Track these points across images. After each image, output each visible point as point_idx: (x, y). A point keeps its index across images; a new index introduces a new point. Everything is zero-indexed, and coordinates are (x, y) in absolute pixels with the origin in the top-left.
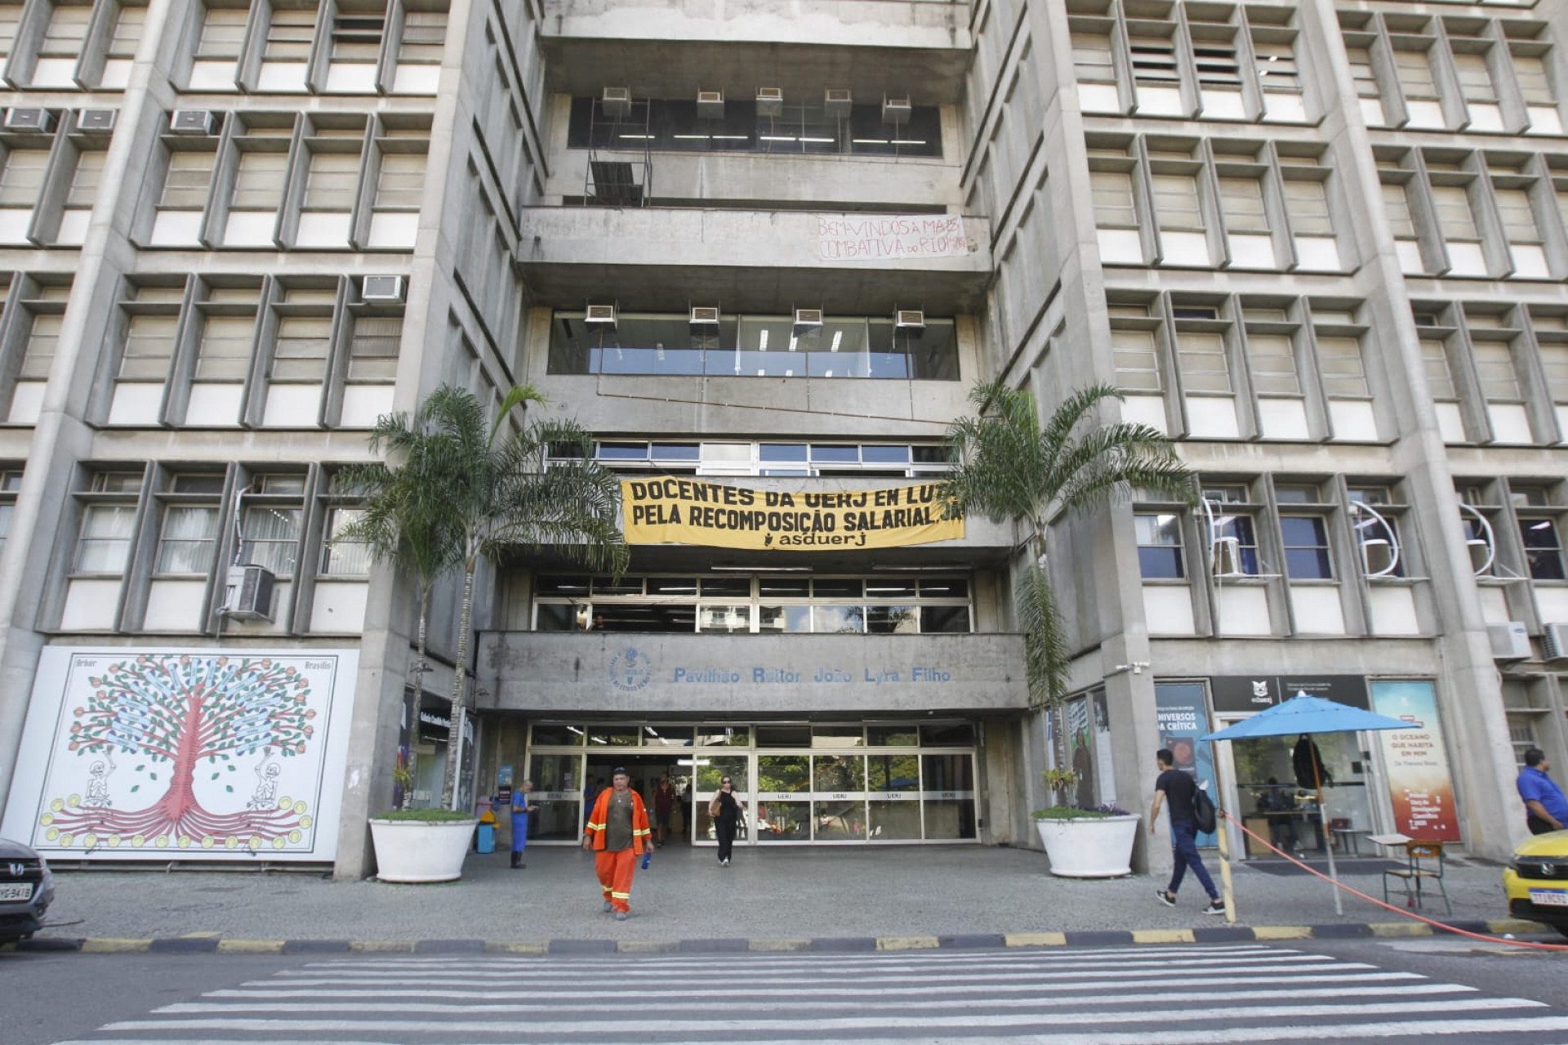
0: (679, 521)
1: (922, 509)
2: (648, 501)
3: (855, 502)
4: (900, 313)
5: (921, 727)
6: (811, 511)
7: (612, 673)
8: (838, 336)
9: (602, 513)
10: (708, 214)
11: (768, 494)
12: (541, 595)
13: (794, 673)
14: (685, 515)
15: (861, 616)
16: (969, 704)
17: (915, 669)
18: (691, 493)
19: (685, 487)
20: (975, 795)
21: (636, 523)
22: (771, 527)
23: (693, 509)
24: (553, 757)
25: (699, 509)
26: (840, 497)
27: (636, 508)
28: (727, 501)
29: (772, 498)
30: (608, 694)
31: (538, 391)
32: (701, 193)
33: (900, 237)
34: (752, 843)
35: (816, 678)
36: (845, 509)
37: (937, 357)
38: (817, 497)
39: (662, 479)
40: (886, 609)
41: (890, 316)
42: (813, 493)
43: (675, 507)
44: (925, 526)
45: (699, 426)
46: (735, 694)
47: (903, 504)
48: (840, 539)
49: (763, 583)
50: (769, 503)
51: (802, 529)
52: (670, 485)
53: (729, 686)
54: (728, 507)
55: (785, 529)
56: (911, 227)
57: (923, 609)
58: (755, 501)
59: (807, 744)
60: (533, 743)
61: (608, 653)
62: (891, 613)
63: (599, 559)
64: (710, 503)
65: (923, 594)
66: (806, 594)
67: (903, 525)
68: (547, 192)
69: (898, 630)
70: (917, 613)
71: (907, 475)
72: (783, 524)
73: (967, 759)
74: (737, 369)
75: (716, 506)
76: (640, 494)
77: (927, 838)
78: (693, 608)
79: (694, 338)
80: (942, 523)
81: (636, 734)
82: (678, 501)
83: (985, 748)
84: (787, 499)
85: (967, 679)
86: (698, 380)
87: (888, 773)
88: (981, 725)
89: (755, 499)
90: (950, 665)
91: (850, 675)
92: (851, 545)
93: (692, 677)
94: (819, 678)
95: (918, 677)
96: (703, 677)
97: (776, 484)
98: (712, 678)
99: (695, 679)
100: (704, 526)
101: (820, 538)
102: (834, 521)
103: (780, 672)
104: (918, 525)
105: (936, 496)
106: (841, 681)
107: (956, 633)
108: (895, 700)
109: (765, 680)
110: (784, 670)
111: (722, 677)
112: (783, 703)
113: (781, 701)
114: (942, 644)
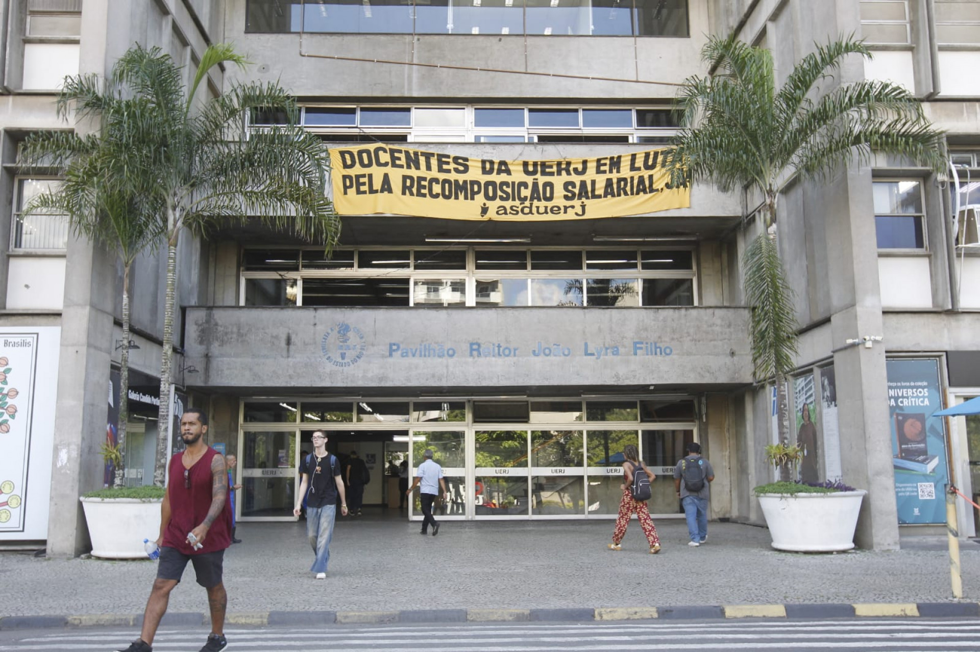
0: (390, 191)
1: (646, 177)
2: (358, 170)
3: (576, 170)
5: (642, 402)
6: (529, 180)
9: (310, 182)
11: (484, 162)
12: (248, 269)
13: (512, 347)
14: (396, 184)
15: (581, 290)
16: (691, 379)
17: (636, 343)
18: (403, 161)
19: (396, 155)
21: (345, 193)
22: (487, 197)
23: (405, 178)
24: (266, 433)
25: (411, 178)
26: (559, 164)
27: (345, 177)
28: (441, 170)
29: (488, 166)
30: (321, 370)
31: (236, 52)
34: (470, 518)
35: (534, 351)
36: (565, 177)
37: (665, 12)
38: (535, 165)
39: (372, 147)
40: (607, 282)
42: (531, 160)
43: (386, 176)
44: (649, 195)
45: (410, 89)
46: (451, 369)
47: (626, 172)
48: (559, 208)
49: (479, 256)
50: (485, 172)
51: (520, 198)
52: (381, 153)
53: (444, 361)
54: (442, 176)
55: (502, 198)
57: (645, 282)
59: (525, 419)
60: (246, 420)
61: (319, 327)
62: (613, 286)
63: (308, 229)
64: (423, 172)
65: (645, 267)
66: (524, 267)
67: (626, 194)
69: (619, 304)
70: (639, 286)
71: (630, 141)
72: (499, 193)
73: (688, 434)
74: (450, 26)
75: (429, 175)
76: (349, 162)
78: (407, 281)
80: (667, 191)
81: (351, 410)
82: (389, 170)
83: (707, 423)
84: (504, 167)
85: (690, 354)
86: (408, 39)
87: (606, 449)
88: (704, 400)
89: (470, 168)
90: (673, 339)
91: (569, 349)
92: (571, 216)
93: (406, 353)
94: (537, 352)
95: (639, 351)
96: (418, 352)
97: (492, 151)
98: (427, 353)
99: (410, 354)
100: (417, 196)
101: (538, 208)
102: (553, 189)
103: (497, 346)
104: (642, 194)
105: (661, 163)
106: (560, 356)
107: (680, 306)
108: (615, 375)
109: (482, 355)
110: (501, 345)
111: (438, 352)
112: (500, 378)
113: (498, 376)
114: (664, 318)
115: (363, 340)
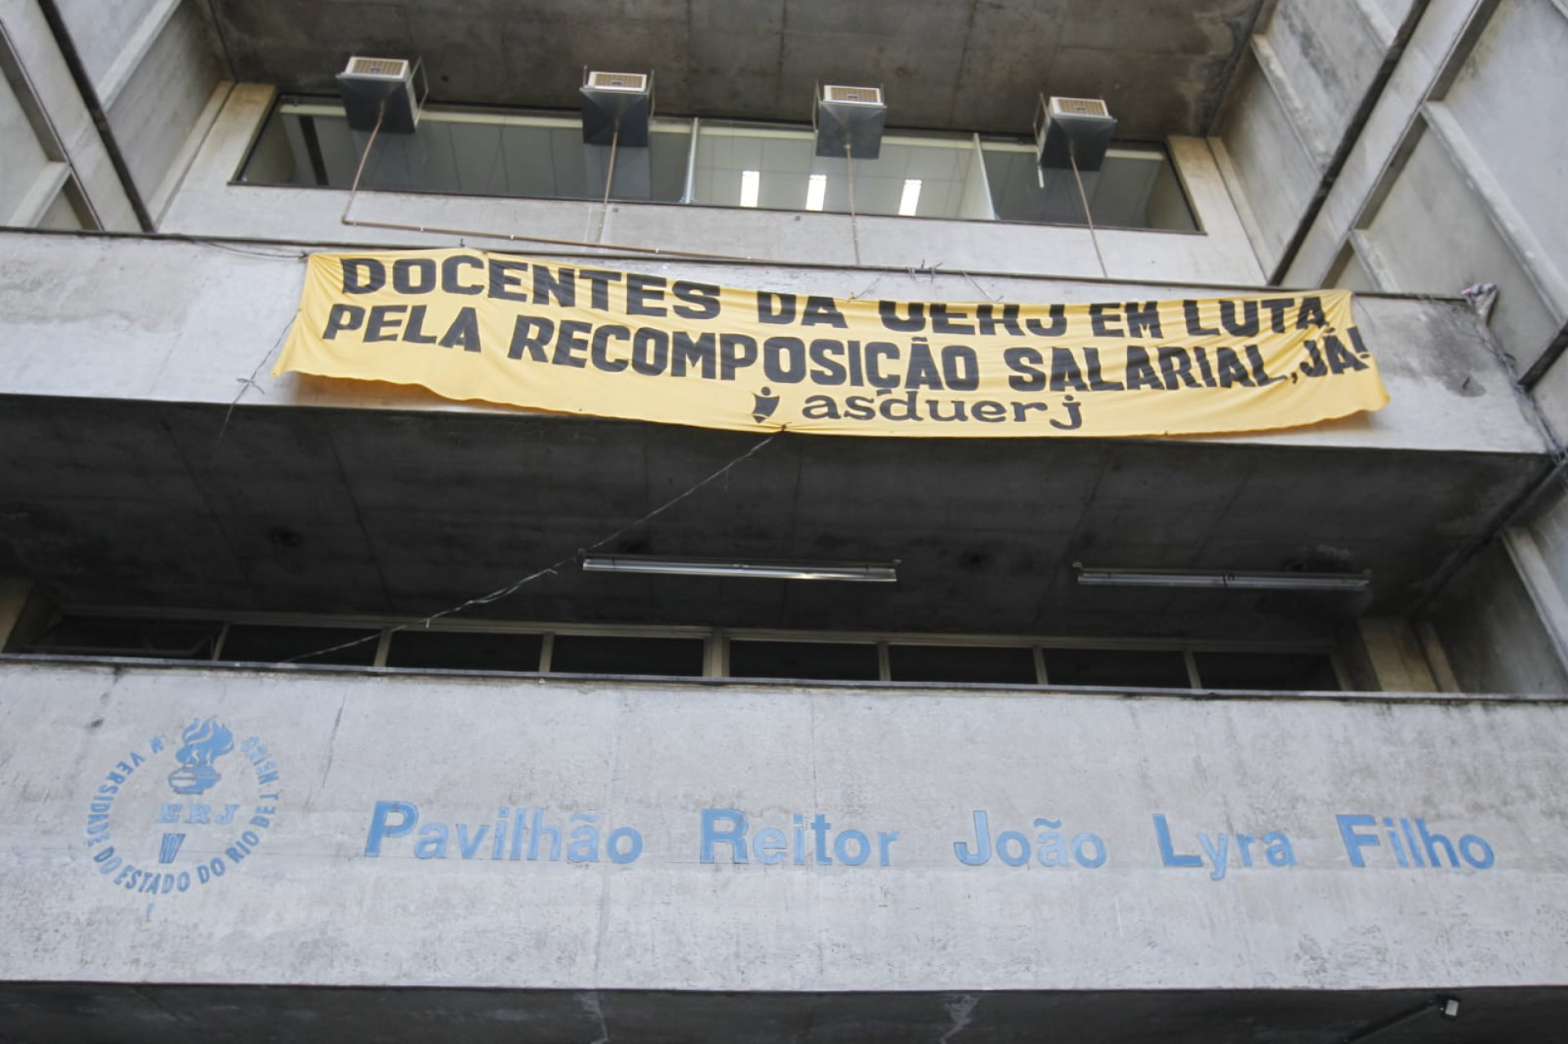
0: (473, 344)
1: (1240, 349)
2: (384, 297)
3: (1035, 325)
6: (904, 340)
11: (764, 297)
13: (872, 829)
14: (496, 332)
17: (1346, 823)
18: (526, 287)
19: (508, 273)
22: (773, 371)
23: (524, 321)
25: (545, 324)
26: (985, 310)
27: (339, 308)
28: (634, 308)
29: (777, 304)
35: (961, 848)
36: (1005, 339)
38: (915, 308)
42: (901, 299)
43: (468, 313)
44: (1261, 389)
46: (618, 914)
47: (1175, 331)
48: (1000, 409)
50: (767, 317)
51: (875, 379)
52: (464, 267)
53: (592, 878)
54: (636, 323)
55: (818, 377)
58: (725, 309)
61: (106, 735)
64: (581, 311)
67: (1190, 382)
72: (811, 365)
75: (599, 317)
76: (364, 281)
80: (1309, 380)
82: (480, 301)
84: (822, 309)
85: (1560, 865)
89: (722, 307)
90: (1478, 808)
91: (1095, 839)
92: (1036, 427)
93: (439, 841)
94: (973, 849)
95: (1365, 851)
96: (488, 841)
97: (789, 281)
98: (525, 847)
99: (454, 849)
100: (556, 361)
101: (933, 404)
102: (975, 364)
103: (814, 826)
104: (1237, 386)
105: (1270, 324)
106: (1067, 866)
107: (1462, 696)
108: (1301, 945)
109: (751, 858)
110: (828, 820)
111: (571, 841)
112: (827, 953)
113: (820, 947)
114: (1420, 733)
115: (274, 787)
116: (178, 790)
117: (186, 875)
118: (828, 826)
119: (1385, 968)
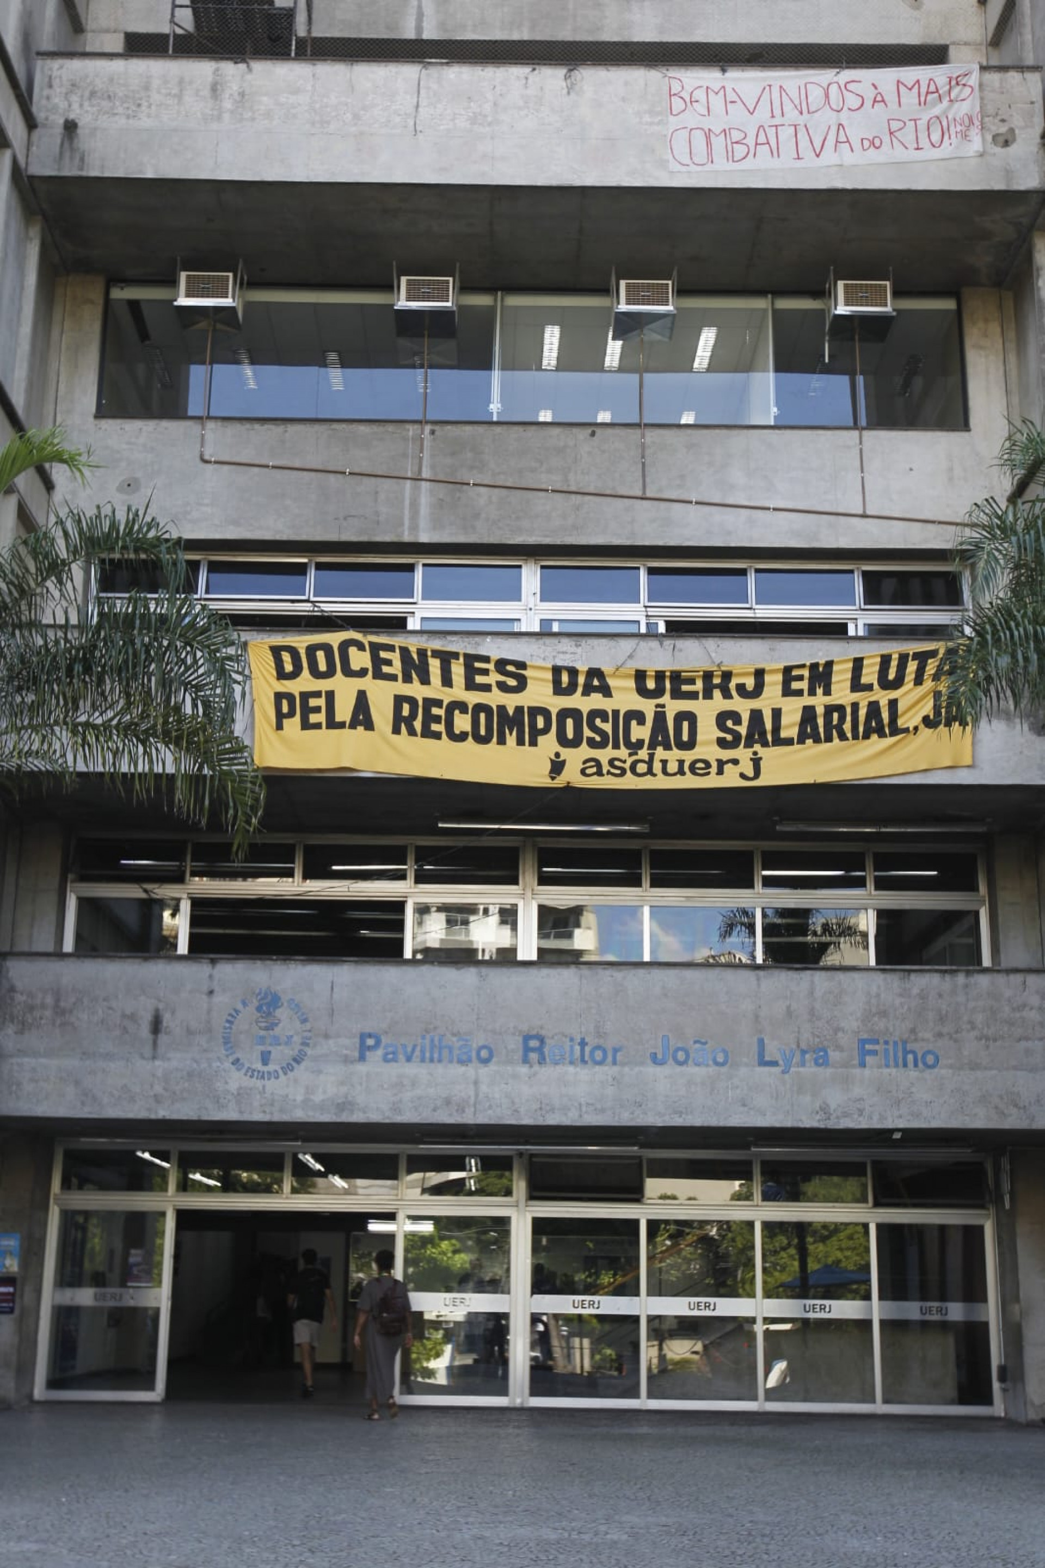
0: (369, 725)
1: (884, 703)
2: (305, 683)
3: (741, 688)
4: (841, 284)
5: (875, 1163)
6: (648, 707)
7: (228, 1042)
8: (708, 338)
9: (207, 705)
10: (434, 71)
11: (557, 671)
12: (83, 878)
13: (609, 1045)
14: (382, 712)
15: (751, 928)
16: (979, 1120)
17: (863, 1042)
18: (396, 668)
19: (383, 654)
20: (992, 1312)
21: (279, 727)
22: (562, 740)
23: (399, 700)
24: (112, 1214)
25: (412, 701)
26: (708, 676)
27: (279, 697)
28: (471, 685)
29: (565, 678)
30: (219, 1085)
31: (68, 447)
32: (419, 28)
33: (844, 117)
34: (518, 1402)
35: (654, 1057)
36: (719, 703)
37: (918, 383)
38: (660, 676)
39: (334, 639)
40: (805, 913)
41: (822, 292)
42: (651, 667)
43: (362, 696)
44: (890, 740)
45: (414, 528)
46: (484, 1088)
47: (842, 693)
48: (708, 765)
49: (545, 858)
50: (558, 690)
51: (628, 744)
52: (353, 650)
53: (470, 1071)
54: (473, 698)
55: (592, 743)
56: (870, 94)
57: (882, 914)
58: (530, 683)
59: (635, 1194)
60: (66, 1184)
61: (218, 999)
62: (817, 923)
63: (199, 800)
64: (435, 689)
65: (881, 884)
66: (635, 882)
67: (842, 737)
68: (90, 24)
69: (831, 958)
70: (868, 922)
71: (851, 632)
72: (587, 733)
73: (973, 1235)
74: (495, 407)
75: (447, 695)
76: (289, 668)
77: (886, 1401)
78: (399, 907)
79: (403, 342)
80: (925, 732)
81: (281, 1169)
82: (368, 683)
83: (1012, 1213)
84: (597, 682)
85: (974, 1066)
86: (412, 430)
87: (803, 1254)
88: (1005, 1164)
89: (528, 681)
90: (940, 1035)
91: (724, 1051)
92: (730, 779)
93: (394, 1053)
94: (660, 1056)
95: (869, 1059)
96: (417, 1053)
97: (574, 649)
98: (436, 1056)
99: (401, 1057)
100: (423, 736)
101: (664, 762)
102: (696, 727)
103: (579, 1044)
104: (874, 737)
105: (913, 676)
106: (708, 1065)
107: (954, 968)
108: (820, 1107)
109: (548, 1060)
110: (587, 1040)
111: (458, 1052)
112: (584, 1109)
113: (580, 1105)
114: (922, 990)
116: (261, 1028)
117: (276, 1071)
118: (587, 1044)
119: (861, 1119)
